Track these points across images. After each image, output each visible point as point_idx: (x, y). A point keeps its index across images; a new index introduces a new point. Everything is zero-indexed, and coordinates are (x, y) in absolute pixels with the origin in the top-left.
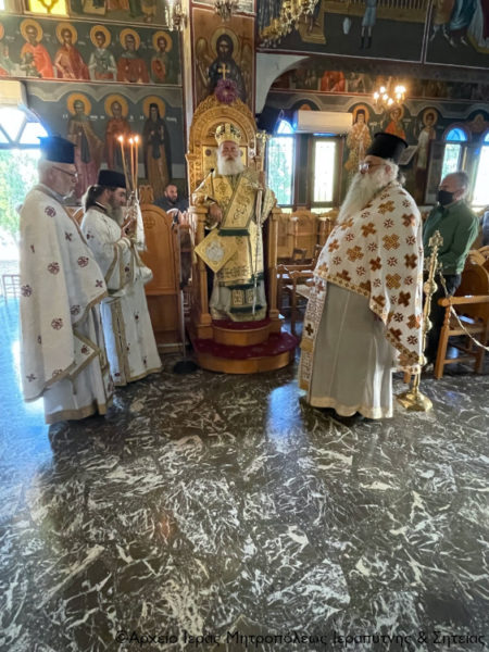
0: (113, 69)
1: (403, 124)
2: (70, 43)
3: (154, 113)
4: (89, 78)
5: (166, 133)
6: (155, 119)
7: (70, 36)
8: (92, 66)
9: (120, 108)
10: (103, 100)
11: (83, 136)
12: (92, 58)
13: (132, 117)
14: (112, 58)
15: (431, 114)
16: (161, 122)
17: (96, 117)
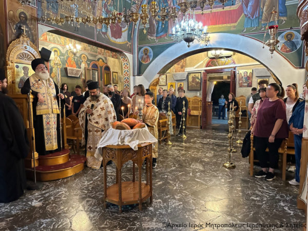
1: (74, 59)
15: (84, 57)
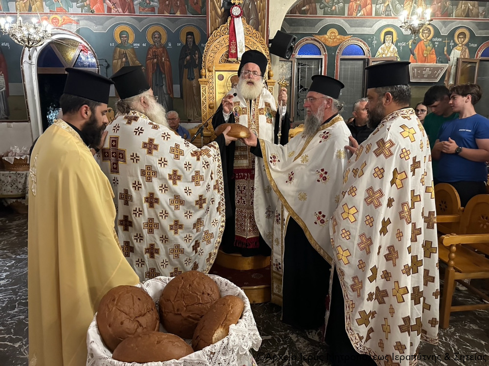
0: (155, 4)
3: (190, 40)
4: (134, 12)
6: (190, 45)
8: (136, 2)
9: (160, 37)
10: (144, 31)
11: (127, 61)
17: (139, 45)
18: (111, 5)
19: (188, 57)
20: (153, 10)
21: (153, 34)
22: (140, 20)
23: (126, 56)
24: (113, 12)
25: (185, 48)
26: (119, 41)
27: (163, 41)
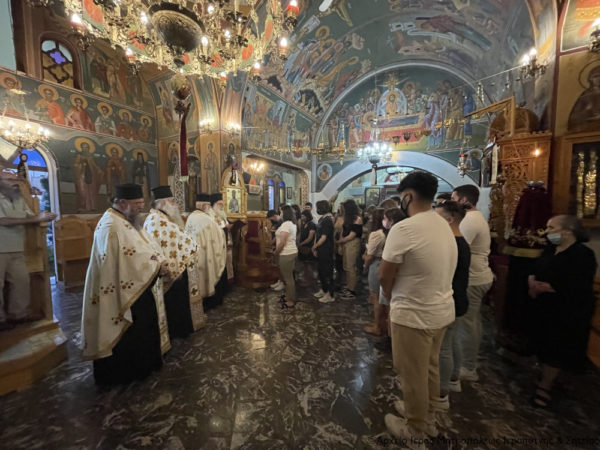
0: (114, 129)
2: (81, 107)
3: (140, 158)
4: (94, 130)
5: (147, 170)
6: (141, 162)
7: (82, 103)
8: (97, 123)
9: (117, 152)
10: (104, 146)
11: (87, 166)
12: (98, 119)
13: (125, 159)
14: (113, 122)
16: (144, 163)
17: (98, 155)
18: (72, 121)
19: (139, 169)
20: (111, 133)
21: (112, 150)
22: (101, 138)
23: (86, 161)
24: (75, 126)
25: (137, 162)
26: (80, 149)
27: (120, 156)
